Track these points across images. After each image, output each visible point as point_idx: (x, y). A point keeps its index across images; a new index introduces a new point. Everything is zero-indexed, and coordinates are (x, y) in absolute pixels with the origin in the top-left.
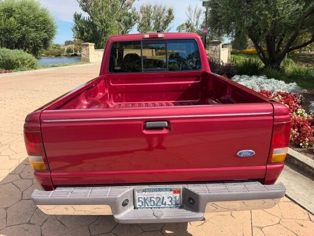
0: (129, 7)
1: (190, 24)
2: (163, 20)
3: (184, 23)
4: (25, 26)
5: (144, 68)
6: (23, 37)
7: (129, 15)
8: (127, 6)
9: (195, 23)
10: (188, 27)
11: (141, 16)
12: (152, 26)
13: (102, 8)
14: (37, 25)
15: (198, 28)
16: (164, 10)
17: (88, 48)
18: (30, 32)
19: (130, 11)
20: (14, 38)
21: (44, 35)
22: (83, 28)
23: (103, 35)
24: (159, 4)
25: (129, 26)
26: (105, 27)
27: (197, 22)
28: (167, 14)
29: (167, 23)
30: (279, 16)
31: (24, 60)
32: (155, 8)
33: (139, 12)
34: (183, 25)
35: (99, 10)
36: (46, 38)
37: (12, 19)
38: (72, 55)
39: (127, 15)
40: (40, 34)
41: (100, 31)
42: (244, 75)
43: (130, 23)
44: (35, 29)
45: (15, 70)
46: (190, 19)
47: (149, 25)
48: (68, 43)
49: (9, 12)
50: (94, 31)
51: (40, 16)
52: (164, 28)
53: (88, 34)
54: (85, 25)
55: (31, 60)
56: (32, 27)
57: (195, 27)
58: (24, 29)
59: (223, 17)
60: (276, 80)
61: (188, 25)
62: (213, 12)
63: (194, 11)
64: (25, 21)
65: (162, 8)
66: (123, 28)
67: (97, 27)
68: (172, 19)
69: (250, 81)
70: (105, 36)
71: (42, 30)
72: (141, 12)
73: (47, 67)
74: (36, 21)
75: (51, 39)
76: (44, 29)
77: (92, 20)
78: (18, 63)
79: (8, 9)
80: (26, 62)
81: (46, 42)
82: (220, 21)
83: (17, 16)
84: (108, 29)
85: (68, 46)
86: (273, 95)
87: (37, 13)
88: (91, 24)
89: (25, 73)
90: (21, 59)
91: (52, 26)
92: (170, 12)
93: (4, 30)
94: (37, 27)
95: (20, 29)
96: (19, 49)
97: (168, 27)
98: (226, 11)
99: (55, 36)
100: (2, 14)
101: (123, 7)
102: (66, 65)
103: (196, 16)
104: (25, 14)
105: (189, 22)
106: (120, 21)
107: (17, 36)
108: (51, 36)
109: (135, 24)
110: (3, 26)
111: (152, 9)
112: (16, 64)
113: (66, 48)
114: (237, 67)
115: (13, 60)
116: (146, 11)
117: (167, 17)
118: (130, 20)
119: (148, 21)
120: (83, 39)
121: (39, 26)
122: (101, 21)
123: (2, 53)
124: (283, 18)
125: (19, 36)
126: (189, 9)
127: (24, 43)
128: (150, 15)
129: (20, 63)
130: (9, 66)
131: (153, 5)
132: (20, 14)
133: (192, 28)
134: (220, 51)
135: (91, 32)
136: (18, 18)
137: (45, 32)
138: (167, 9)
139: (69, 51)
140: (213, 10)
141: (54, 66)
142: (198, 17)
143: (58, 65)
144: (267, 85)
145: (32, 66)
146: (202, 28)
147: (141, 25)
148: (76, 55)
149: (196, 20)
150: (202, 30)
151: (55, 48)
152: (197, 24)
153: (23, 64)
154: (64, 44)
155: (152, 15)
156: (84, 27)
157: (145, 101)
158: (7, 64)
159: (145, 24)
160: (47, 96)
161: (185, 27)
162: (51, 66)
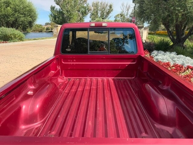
0: (85, 3)
1: (123, 15)
2: (106, 11)
3: (119, 14)
4: (17, 13)
5: (90, 51)
6: (16, 20)
7: (85, 8)
8: (84, 2)
9: (126, 14)
10: (121, 16)
11: (92, 8)
12: (99, 15)
13: (68, 3)
14: (25, 13)
15: (128, 17)
16: (107, 5)
17: (57, 28)
18: (21, 17)
19: (85, 5)
20: (10, 21)
21: (30, 19)
22: (56, 16)
23: (68, 20)
24: (104, 2)
25: (84, 15)
26: (69, 15)
27: (127, 13)
28: (109, 8)
29: (108, 13)
30: (187, 10)
31: (15, 35)
32: (101, 4)
33: (91, 6)
34: (118, 15)
35: (66, 4)
36: (31, 21)
37: (9, 8)
38: (49, 32)
39: (83, 7)
40: (27, 18)
41: (66, 17)
42: (160, 51)
43: (85, 13)
44: (24, 15)
45: (10, 41)
46: (123, 11)
47: (97, 14)
48: (47, 24)
49: (7, 4)
50: (63, 17)
51: (27, 7)
52: (107, 16)
53: (59, 19)
54: (57, 13)
55: (20, 35)
56: (22, 14)
57: (126, 17)
58: (16, 15)
59: (148, 11)
60: (184, 56)
61: (122, 15)
62: (140, 7)
63: (125, 6)
64: (17, 10)
65: (106, 4)
66: (81, 16)
67: (65, 15)
68: (111, 11)
69: (165, 56)
70: (69, 20)
71: (28, 16)
72: (93, 6)
73: (30, 40)
74: (24, 10)
75: (34, 22)
76: (29, 15)
77: (61, 10)
78: (12, 37)
79: (6, 2)
80: (17, 36)
81: (31, 24)
82: (145, 13)
83: (12, 6)
84: (71, 16)
85: (47, 26)
86: (184, 68)
87: (25, 5)
88: (61, 13)
89: (16, 43)
90: (13, 34)
91: (35, 14)
92: (111, 7)
93: (3, 15)
94: (25, 14)
95: (14, 15)
96: (12, 28)
97: (109, 16)
98: (150, 6)
99: (37, 20)
100: (3, 5)
101: (81, 3)
102: (43, 39)
103: (127, 10)
104: (17, 5)
105: (122, 13)
106: (79, 11)
107: (12, 19)
108: (34, 20)
109: (88, 13)
110: (3, 13)
111: (99, 4)
112: (10, 37)
113: (46, 27)
114: (155, 44)
115: (8, 35)
116: (96, 5)
117: (108, 9)
118: (86, 11)
119: (97, 12)
120: (55, 22)
121: (26, 13)
122: (67, 11)
123: (2, 30)
124: (190, 12)
125: (13, 19)
126: (123, 5)
127: (16, 24)
128: (98, 8)
129: (13, 37)
130: (6, 38)
131: (100, 2)
132: (14, 5)
133: (124, 17)
134: (142, 33)
135: (61, 18)
136: (13, 7)
137: (31, 17)
138: (109, 5)
139: (47, 29)
140: (140, 5)
141: (35, 39)
142: (128, 10)
143: (38, 38)
144: (178, 59)
145: (21, 39)
146: (130, 17)
147: (93, 14)
148: (51, 32)
149: (126, 12)
150: (130, 18)
151: (39, 27)
152: (127, 15)
153: (15, 37)
154: (45, 24)
155: (99, 8)
156: (56, 14)
157: (89, 77)
158: (4, 37)
159: (95, 14)
160: (25, 61)
161: (120, 16)
162: (33, 39)
